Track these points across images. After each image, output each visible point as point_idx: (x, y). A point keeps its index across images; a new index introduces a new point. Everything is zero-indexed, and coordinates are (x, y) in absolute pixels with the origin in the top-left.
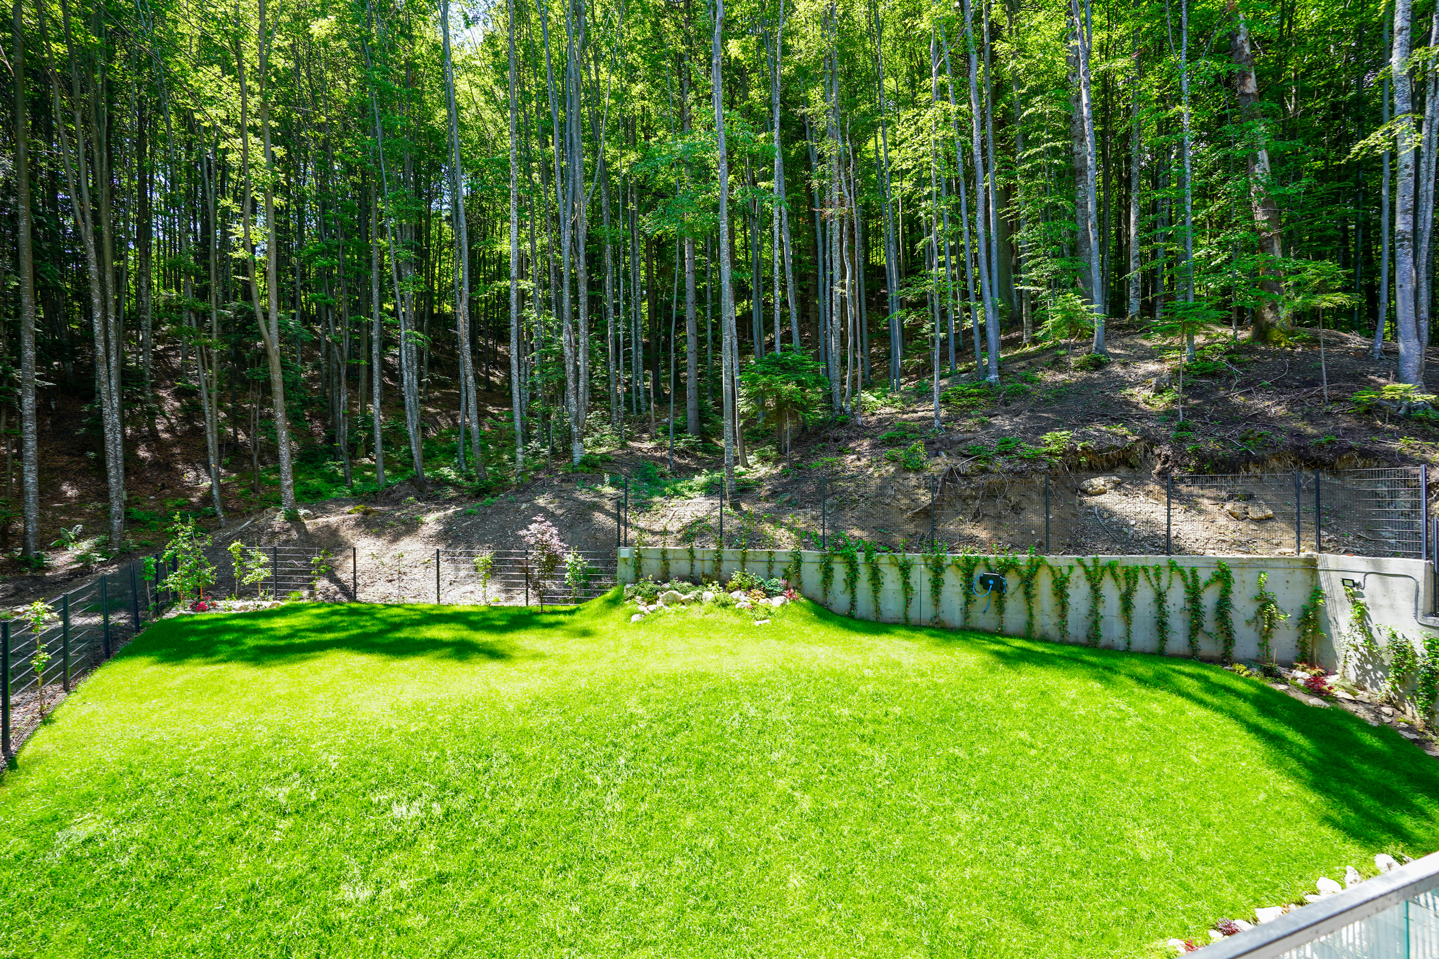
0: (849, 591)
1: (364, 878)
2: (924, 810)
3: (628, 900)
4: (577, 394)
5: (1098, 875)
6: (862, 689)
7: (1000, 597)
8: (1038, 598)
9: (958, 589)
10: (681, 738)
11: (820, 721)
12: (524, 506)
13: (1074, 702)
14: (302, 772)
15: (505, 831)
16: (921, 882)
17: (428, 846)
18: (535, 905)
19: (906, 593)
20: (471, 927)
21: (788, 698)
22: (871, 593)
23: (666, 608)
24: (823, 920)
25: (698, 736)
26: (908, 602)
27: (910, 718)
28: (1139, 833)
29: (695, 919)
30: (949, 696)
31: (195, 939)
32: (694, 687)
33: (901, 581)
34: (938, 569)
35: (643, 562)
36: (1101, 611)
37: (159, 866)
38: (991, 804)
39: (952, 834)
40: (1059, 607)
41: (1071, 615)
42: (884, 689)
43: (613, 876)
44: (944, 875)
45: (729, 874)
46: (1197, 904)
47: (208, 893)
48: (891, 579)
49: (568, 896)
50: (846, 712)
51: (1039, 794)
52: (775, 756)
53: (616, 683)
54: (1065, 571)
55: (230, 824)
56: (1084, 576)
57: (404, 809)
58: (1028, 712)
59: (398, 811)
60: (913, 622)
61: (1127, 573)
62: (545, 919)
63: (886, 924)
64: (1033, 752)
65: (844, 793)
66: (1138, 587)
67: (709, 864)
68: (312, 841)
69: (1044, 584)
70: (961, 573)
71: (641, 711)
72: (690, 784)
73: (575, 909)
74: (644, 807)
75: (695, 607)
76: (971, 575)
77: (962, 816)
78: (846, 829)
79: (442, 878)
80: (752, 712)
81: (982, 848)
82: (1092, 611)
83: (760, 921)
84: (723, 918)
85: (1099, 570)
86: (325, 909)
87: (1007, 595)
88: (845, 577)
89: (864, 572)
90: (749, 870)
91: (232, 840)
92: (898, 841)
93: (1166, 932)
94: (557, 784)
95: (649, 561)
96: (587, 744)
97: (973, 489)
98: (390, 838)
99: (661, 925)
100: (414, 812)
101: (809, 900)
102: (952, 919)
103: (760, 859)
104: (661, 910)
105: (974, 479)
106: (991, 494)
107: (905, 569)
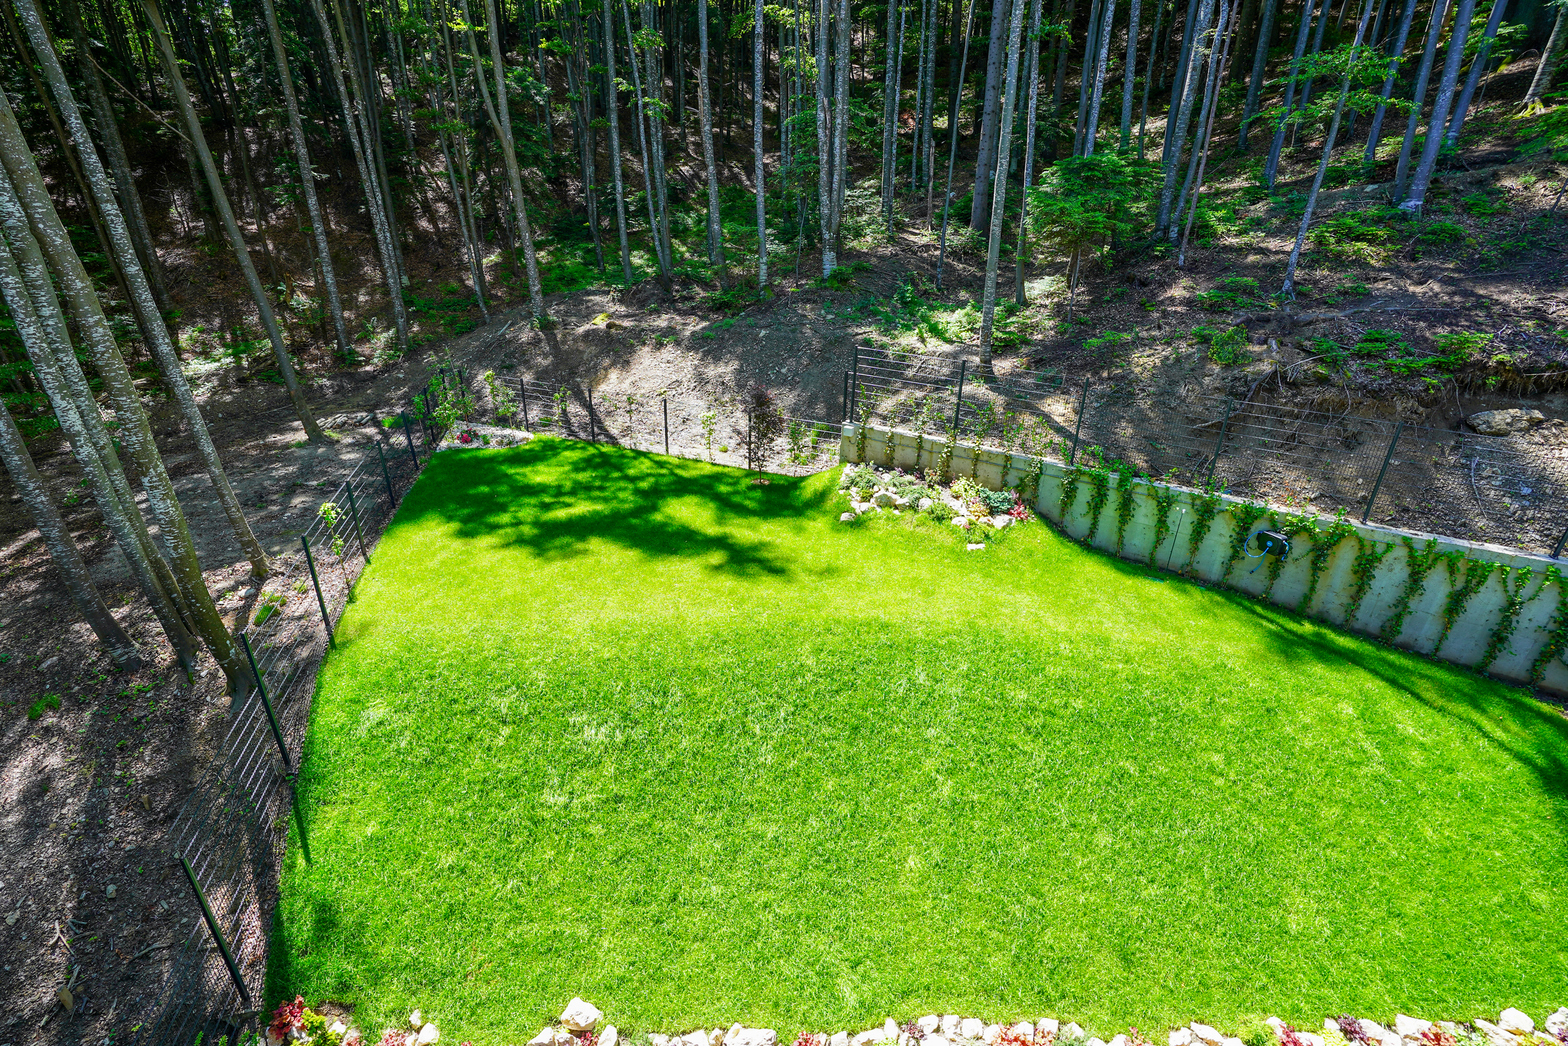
0: (1091, 515)
1: (562, 785)
2: (1064, 824)
3: (762, 847)
4: (830, 191)
5: (1225, 935)
6: (1050, 670)
7: (1278, 561)
8: (1331, 571)
9: (1227, 540)
10: (842, 699)
11: (989, 702)
12: (763, 333)
13: (1306, 728)
14: (518, 687)
15: (672, 765)
16: (1033, 895)
17: (609, 769)
18: (687, 835)
19: (1159, 533)
20: (636, 843)
21: (964, 667)
22: (1117, 523)
23: (879, 510)
24: (927, 905)
25: (860, 698)
26: (1158, 542)
27: (1090, 716)
28: (1300, 901)
29: (815, 877)
30: (1148, 692)
31: (450, 811)
32: (870, 639)
33: (1156, 518)
34: (1206, 512)
35: (867, 442)
36: (1413, 603)
37: (425, 752)
38: (1141, 833)
39: (1084, 856)
40: (1355, 589)
41: (1368, 599)
42: (1073, 673)
43: (754, 823)
44: (1058, 893)
45: (854, 843)
46: (1326, 991)
47: (457, 777)
48: (1145, 513)
49: (713, 834)
50: (1023, 695)
51: (1202, 833)
52: (931, 733)
53: (794, 624)
54: (1380, 548)
55: (468, 726)
56: (1405, 560)
57: (593, 732)
58: (1236, 730)
59: (589, 733)
60: (1159, 563)
61: (1473, 569)
62: (693, 850)
63: (983, 924)
64: (1219, 782)
65: (988, 787)
66: (1482, 589)
67: (839, 830)
68: (525, 749)
69: (1344, 557)
70: (1234, 522)
71: (810, 662)
72: (842, 747)
73: (718, 845)
74: (792, 764)
75: (908, 514)
76: (1247, 529)
77: (1103, 839)
78: (977, 824)
79: (618, 799)
80: (922, 679)
81: (1109, 878)
82: (1399, 602)
83: (871, 892)
84: (839, 882)
85: (1431, 557)
86: (533, 808)
87: (1289, 559)
88: (1089, 498)
89: (1113, 498)
90: (873, 844)
91: (470, 739)
92: (1026, 848)
93: (1273, 1010)
94: (721, 729)
95: (873, 443)
96: (754, 691)
97: (1296, 405)
98: (581, 757)
99: (784, 875)
100: (601, 737)
101: (921, 883)
102: (1048, 938)
103: (885, 836)
104: (788, 862)
105: (1304, 389)
106: (1321, 414)
107: (1165, 504)
